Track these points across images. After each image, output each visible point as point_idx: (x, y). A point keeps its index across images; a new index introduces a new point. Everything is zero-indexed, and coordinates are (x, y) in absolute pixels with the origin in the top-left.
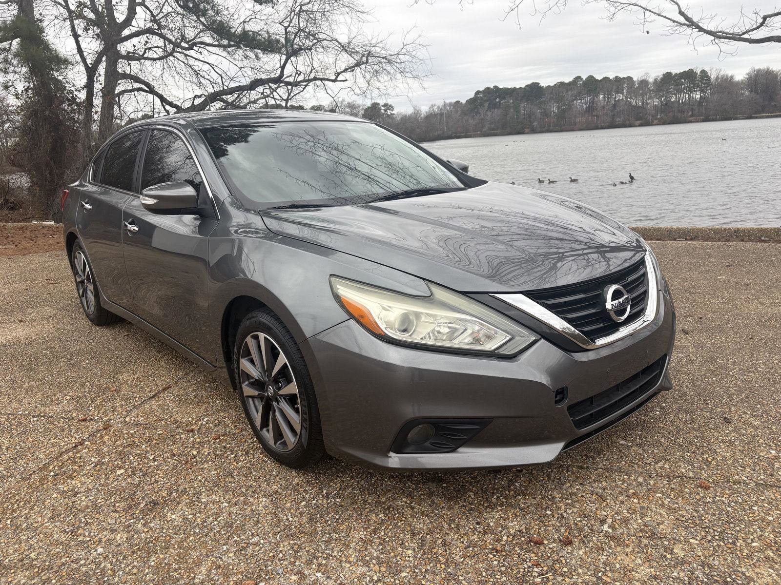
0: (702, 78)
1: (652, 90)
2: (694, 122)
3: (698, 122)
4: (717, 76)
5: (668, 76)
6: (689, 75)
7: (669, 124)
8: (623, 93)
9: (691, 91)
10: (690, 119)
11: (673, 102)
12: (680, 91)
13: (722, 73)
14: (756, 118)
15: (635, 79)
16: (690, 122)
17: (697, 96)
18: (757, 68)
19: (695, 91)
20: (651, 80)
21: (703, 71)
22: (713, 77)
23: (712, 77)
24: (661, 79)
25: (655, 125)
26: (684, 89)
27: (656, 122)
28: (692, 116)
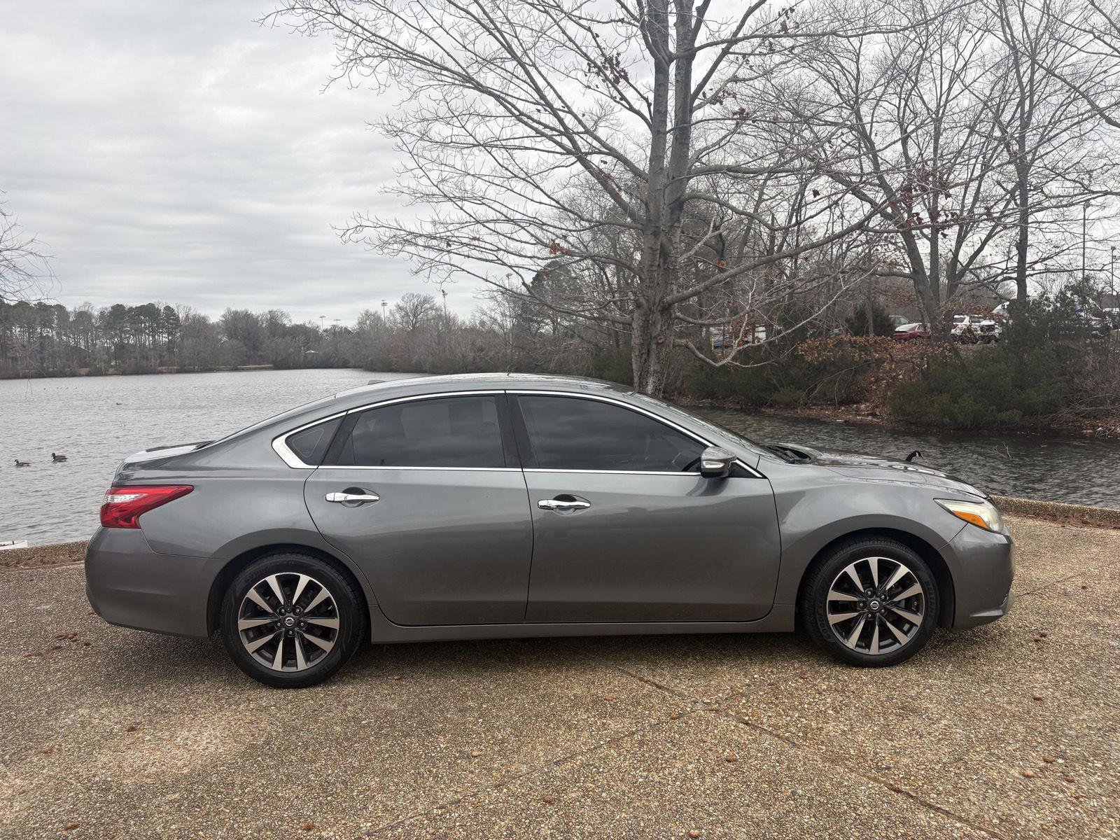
0: (168, 317)
1: (99, 327)
2: (165, 373)
3: (170, 373)
4: (187, 316)
5: (118, 309)
6: (148, 311)
7: (132, 374)
8: (52, 328)
9: (154, 332)
10: (160, 368)
11: (133, 346)
12: (139, 332)
13: (192, 313)
14: (243, 370)
15: (70, 308)
16: (161, 373)
17: (164, 338)
18: (233, 309)
19: (160, 333)
20: (96, 313)
21: (168, 308)
22: (182, 316)
23: (180, 316)
24: (110, 313)
25: (111, 375)
26: (145, 328)
27: (111, 370)
28: (161, 364)
